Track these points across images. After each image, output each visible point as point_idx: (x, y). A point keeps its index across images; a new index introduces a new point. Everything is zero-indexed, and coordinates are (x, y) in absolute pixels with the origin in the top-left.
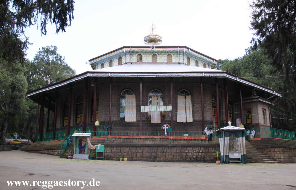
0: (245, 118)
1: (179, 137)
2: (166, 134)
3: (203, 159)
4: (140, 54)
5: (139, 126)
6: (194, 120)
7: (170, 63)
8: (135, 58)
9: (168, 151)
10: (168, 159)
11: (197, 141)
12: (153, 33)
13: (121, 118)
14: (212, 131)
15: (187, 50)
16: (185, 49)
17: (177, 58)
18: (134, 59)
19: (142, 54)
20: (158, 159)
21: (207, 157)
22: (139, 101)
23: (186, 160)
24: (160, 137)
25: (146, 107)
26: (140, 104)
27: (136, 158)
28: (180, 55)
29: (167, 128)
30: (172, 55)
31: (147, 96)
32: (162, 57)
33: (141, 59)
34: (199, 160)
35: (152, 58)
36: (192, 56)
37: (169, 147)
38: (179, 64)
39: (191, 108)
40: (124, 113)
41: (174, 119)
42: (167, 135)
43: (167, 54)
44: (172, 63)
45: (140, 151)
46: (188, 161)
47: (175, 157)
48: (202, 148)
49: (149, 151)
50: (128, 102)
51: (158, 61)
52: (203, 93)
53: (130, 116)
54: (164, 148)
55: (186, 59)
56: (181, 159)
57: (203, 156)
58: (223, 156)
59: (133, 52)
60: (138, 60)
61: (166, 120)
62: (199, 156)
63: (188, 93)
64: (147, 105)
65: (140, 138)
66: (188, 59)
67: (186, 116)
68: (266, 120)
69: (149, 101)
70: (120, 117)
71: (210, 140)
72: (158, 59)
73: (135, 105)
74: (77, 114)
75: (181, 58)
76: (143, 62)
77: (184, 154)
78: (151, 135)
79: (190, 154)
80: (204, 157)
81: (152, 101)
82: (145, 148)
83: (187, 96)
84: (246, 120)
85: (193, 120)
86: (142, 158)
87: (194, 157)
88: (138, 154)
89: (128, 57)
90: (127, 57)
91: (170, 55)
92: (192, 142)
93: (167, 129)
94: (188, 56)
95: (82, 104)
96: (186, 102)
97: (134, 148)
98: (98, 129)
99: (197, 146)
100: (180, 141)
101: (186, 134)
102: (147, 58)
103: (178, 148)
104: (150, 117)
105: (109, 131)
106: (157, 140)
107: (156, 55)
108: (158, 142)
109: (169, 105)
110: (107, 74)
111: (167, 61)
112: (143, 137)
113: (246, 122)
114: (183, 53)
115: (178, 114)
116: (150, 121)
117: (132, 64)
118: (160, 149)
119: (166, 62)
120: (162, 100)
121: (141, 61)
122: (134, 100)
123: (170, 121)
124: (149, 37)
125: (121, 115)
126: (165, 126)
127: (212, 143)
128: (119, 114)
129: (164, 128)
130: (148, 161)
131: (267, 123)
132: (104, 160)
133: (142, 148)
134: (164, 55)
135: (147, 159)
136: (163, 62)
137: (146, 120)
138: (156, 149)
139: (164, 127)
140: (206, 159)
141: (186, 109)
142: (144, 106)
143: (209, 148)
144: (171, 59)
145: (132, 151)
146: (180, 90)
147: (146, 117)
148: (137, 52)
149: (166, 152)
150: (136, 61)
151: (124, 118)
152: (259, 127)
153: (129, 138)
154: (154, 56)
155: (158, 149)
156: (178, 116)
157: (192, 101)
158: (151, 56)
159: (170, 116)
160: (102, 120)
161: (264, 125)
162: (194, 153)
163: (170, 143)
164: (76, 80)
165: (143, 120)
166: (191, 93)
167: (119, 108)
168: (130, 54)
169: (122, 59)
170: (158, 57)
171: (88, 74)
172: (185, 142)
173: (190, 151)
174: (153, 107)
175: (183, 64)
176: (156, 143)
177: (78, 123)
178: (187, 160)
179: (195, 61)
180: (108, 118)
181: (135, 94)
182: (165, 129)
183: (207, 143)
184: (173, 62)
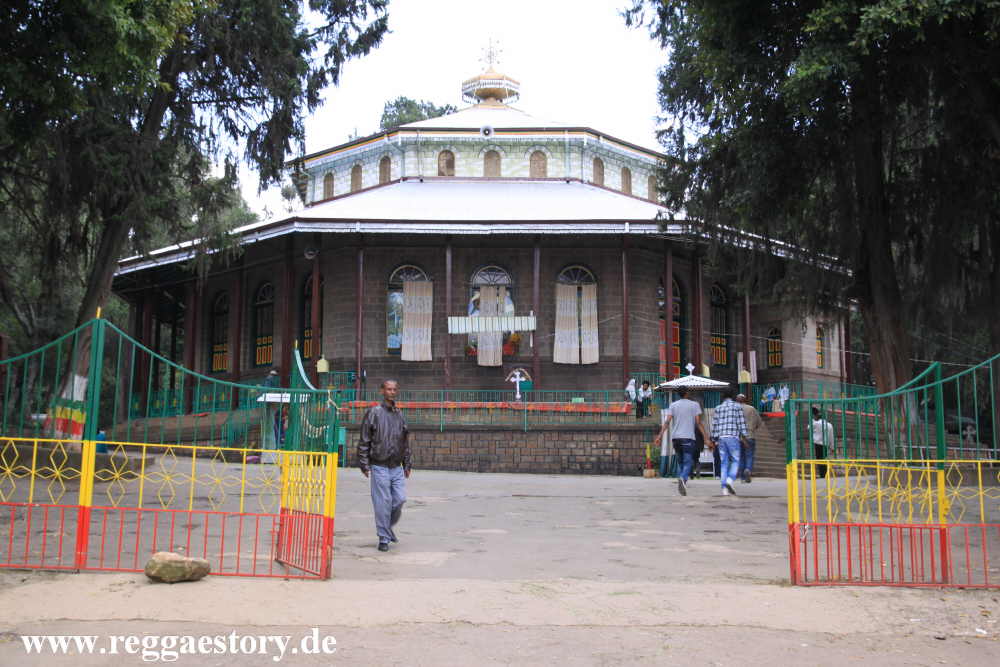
0: (765, 350)
1: (551, 405)
2: (518, 396)
3: (616, 467)
4: (447, 148)
5: (442, 373)
6: (605, 357)
7: (539, 179)
8: (432, 164)
9: (522, 443)
10: (521, 466)
11: (604, 419)
12: (491, 68)
13: (389, 349)
14: (649, 389)
15: (594, 138)
16: (585, 137)
17: (560, 163)
18: (429, 166)
19: (453, 150)
20: (493, 466)
21: (629, 459)
22: (444, 300)
23: (568, 468)
24: (500, 404)
25: (462, 319)
26: (445, 308)
27: (433, 461)
28: (573, 155)
29: (523, 379)
30: (548, 154)
31: (467, 286)
32: (516, 161)
33: (451, 164)
34: (605, 469)
35: (485, 163)
36: (610, 154)
37: (522, 432)
38: (568, 182)
39: (595, 323)
40: (400, 335)
41: (543, 353)
42: (522, 399)
43: (531, 151)
44: (545, 179)
45: (444, 441)
46: (575, 472)
47: (540, 459)
48: (614, 437)
49: (468, 444)
50: (411, 304)
51: (504, 174)
52: (628, 279)
53: (415, 345)
54: (509, 436)
55: (592, 166)
56: (557, 467)
57: (616, 457)
58: (667, 457)
59: (426, 144)
60: (443, 170)
61: (521, 355)
62: (606, 459)
63: (589, 276)
64: (466, 315)
65: (445, 409)
66: (599, 164)
67: (580, 345)
68: (826, 357)
69: (473, 299)
70: (389, 346)
71: (642, 415)
72: (503, 167)
73: (429, 311)
74: (255, 335)
75: (575, 163)
76: (457, 175)
77: (564, 452)
78: (476, 400)
79: (581, 452)
80: (619, 460)
81: (482, 301)
82: (457, 435)
83: (584, 287)
84: (765, 356)
85: (600, 357)
86: (449, 463)
87: (593, 459)
88: (438, 451)
89: (411, 157)
90: (407, 161)
91: (540, 152)
92: (589, 421)
93: (521, 382)
94: (598, 155)
95: (272, 304)
96: (579, 303)
97: (428, 436)
98: (324, 382)
99: (601, 431)
100: (556, 418)
101: (580, 396)
102: (469, 165)
103: (548, 435)
104: (476, 346)
105: (356, 387)
106: (491, 413)
107: (497, 153)
108: (494, 419)
109: (528, 315)
110: (352, 225)
111: (531, 174)
112: (451, 405)
113: (766, 363)
114: (581, 148)
115: (557, 338)
116: (474, 358)
117: (421, 181)
118: (498, 437)
119: (527, 174)
120: (512, 298)
121: (451, 173)
122: (428, 298)
123: (531, 361)
124: (479, 84)
125: (392, 342)
126: (518, 374)
127: (645, 422)
128: (386, 337)
129: (513, 380)
130: (464, 470)
131: (830, 366)
132: (346, 466)
133: (449, 435)
134: (522, 155)
135: (464, 465)
136: (516, 176)
137: (463, 355)
138: (488, 436)
139: (515, 376)
140: (624, 467)
141: (580, 325)
142: (456, 318)
143: (635, 437)
144: (545, 167)
145: (421, 443)
146: (565, 267)
147: (462, 347)
148: (438, 144)
149: (516, 446)
150: (434, 173)
151: (398, 351)
152: (801, 376)
153: (415, 409)
154: (492, 154)
155: (496, 438)
156: (557, 345)
157: (598, 301)
158: (482, 156)
159: (531, 345)
160: (336, 356)
161: (819, 371)
162: (592, 449)
163: (525, 422)
164: (260, 239)
165: (455, 355)
166: (595, 277)
167: (384, 319)
168: (418, 151)
169: (392, 166)
170: (503, 161)
171: (296, 224)
172: (570, 421)
173: (581, 445)
174: (482, 319)
175: (582, 181)
176: (488, 422)
177: (258, 363)
178: (574, 467)
179: (620, 171)
180: (354, 350)
181: (433, 280)
182: (515, 383)
183: (632, 421)
184: (550, 175)
